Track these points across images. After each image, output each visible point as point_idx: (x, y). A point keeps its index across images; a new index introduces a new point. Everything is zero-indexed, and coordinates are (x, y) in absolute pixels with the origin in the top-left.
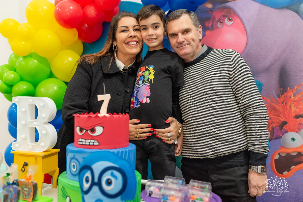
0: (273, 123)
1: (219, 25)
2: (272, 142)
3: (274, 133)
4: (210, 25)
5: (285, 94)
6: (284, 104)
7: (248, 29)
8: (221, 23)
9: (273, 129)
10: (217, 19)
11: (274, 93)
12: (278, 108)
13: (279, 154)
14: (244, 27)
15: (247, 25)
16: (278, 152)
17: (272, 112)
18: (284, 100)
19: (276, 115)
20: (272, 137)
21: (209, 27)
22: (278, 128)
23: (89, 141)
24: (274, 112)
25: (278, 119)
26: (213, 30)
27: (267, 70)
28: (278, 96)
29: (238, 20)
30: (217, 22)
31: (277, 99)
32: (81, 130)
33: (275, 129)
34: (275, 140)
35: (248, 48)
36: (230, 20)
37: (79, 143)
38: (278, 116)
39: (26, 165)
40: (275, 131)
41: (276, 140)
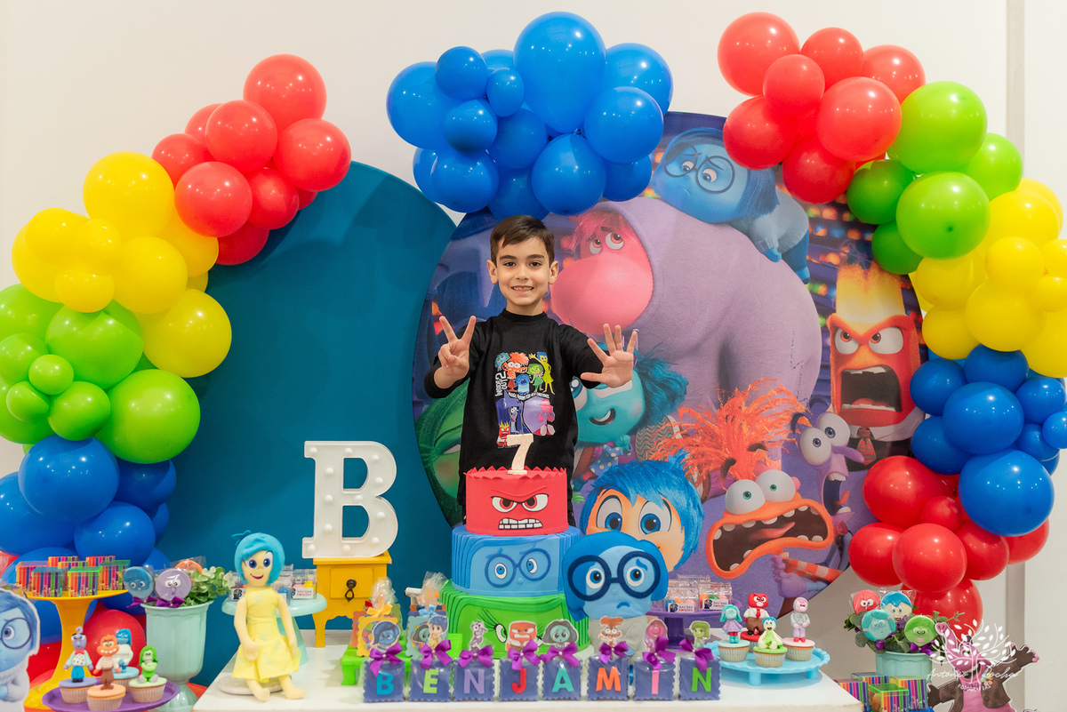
0: (708, 463)
1: (593, 248)
2: (707, 503)
3: (710, 484)
4: (573, 246)
5: (730, 402)
6: (729, 422)
7: (655, 260)
8: (598, 243)
9: (709, 476)
10: (588, 234)
11: (710, 401)
12: (717, 430)
13: (721, 528)
14: (647, 256)
15: (651, 253)
16: (719, 526)
17: (706, 441)
18: (727, 413)
19: (714, 447)
20: (708, 493)
21: (570, 250)
22: (719, 473)
23: (526, 521)
24: (711, 441)
25: (719, 454)
26: (580, 258)
27: (695, 350)
28: (718, 406)
29: (635, 241)
30: (589, 240)
31: (715, 411)
32: (506, 503)
33: (712, 475)
34: (712, 500)
35: (655, 303)
36: (616, 238)
37: (501, 527)
38: (717, 448)
39: (351, 584)
40: (713, 480)
41: (715, 499)
